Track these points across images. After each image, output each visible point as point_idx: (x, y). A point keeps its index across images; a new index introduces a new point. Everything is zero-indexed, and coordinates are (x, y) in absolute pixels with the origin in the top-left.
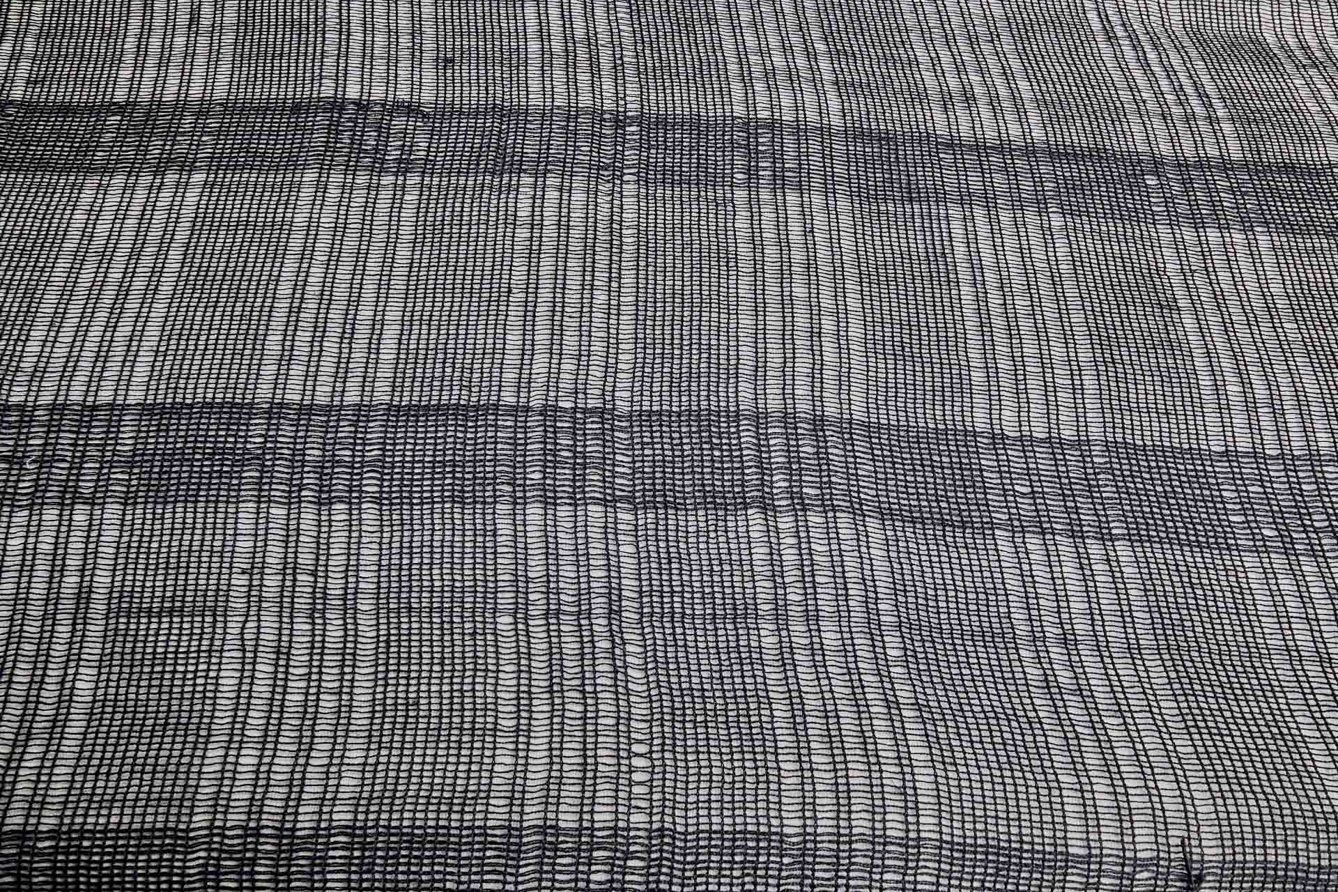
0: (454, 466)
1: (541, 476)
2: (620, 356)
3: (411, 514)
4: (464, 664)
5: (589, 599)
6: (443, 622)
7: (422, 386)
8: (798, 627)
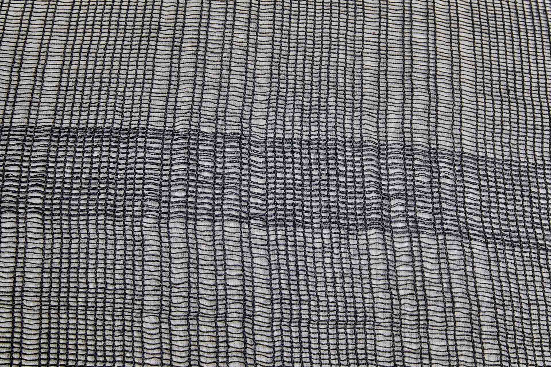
0: (108, 183)
1: (184, 194)
2: (256, 89)
3: (70, 224)
4: (114, 356)
5: (226, 305)
6: (96, 320)
7: (80, 111)
8: (409, 334)
